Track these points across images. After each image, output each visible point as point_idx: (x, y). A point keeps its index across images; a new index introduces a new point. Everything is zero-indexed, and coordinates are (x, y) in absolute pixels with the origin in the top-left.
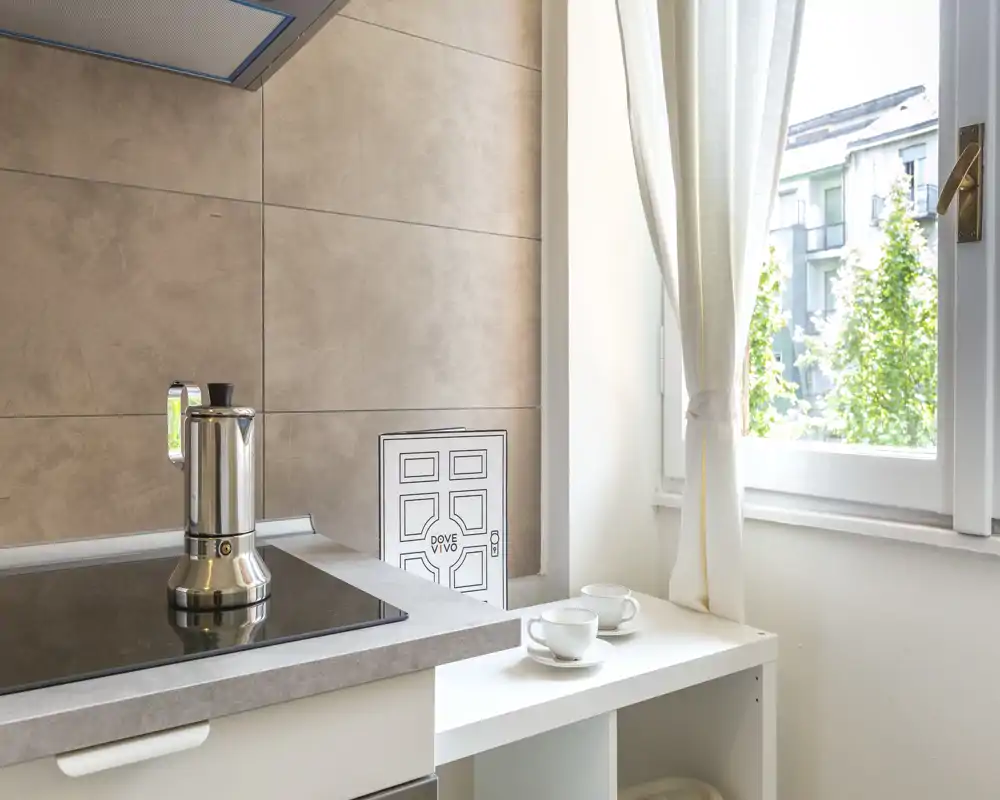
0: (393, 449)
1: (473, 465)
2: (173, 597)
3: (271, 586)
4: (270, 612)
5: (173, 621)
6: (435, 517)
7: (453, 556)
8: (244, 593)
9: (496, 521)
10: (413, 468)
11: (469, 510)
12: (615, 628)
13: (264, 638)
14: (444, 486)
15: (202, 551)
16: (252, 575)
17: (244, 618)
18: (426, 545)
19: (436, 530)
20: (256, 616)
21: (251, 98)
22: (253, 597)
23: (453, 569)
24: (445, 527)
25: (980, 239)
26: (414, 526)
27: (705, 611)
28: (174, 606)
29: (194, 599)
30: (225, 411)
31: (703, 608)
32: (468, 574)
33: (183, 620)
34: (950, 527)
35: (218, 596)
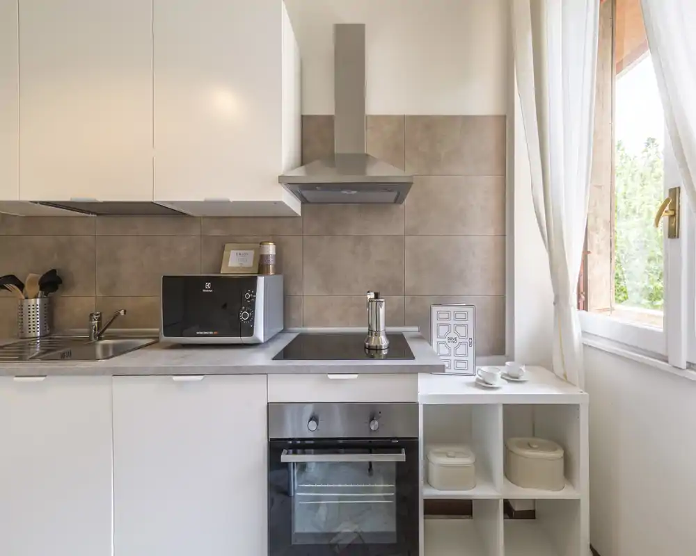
0: (435, 310)
1: (463, 316)
2: (365, 344)
3: (389, 344)
4: (389, 351)
5: (365, 351)
6: (449, 331)
7: (456, 345)
8: (381, 346)
9: (471, 335)
10: (442, 316)
11: (461, 331)
12: (517, 378)
13: (387, 357)
14: (452, 322)
15: (372, 335)
16: (384, 342)
17: (381, 352)
18: (446, 340)
19: (450, 336)
20: (384, 352)
21: (401, 206)
22: (383, 348)
23: (456, 348)
24: (453, 335)
25: (678, 237)
26: (442, 334)
27: (564, 379)
28: (365, 348)
29: (369, 346)
30: (378, 300)
31: (564, 378)
32: (461, 350)
33: (367, 350)
34: (667, 361)
35: (377, 346)
